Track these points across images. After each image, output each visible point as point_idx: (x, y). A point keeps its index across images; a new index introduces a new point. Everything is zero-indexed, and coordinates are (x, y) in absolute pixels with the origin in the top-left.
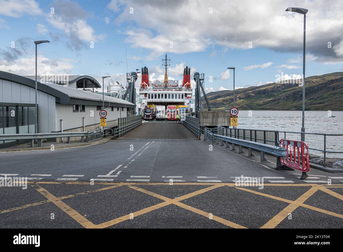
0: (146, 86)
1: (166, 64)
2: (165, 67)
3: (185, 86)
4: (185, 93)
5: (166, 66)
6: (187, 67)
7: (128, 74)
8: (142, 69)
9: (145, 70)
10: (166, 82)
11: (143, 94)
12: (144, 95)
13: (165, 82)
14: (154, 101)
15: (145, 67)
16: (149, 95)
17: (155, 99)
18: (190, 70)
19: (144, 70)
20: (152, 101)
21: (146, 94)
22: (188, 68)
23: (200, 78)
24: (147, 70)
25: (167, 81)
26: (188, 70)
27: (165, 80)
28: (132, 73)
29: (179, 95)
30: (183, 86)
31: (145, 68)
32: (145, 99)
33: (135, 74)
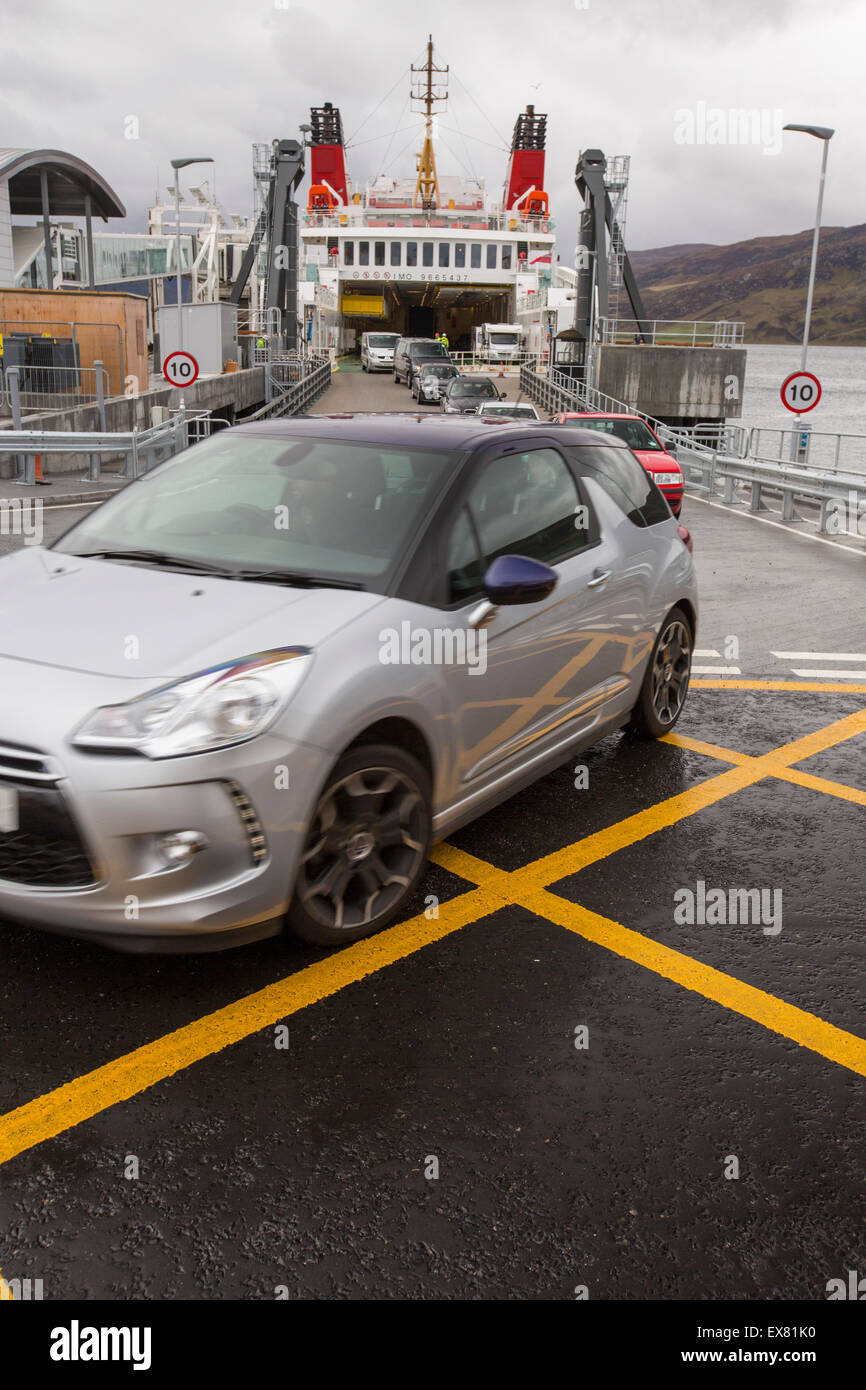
0: (336, 202)
1: (429, 93)
2: (424, 107)
3: (521, 207)
4: (519, 243)
5: (429, 101)
6: (531, 108)
7: (262, 149)
8: (315, 117)
9: (325, 117)
10: (427, 185)
11: (319, 240)
12: (324, 249)
13: (423, 185)
14: (371, 278)
15: (328, 106)
16: (349, 247)
17: (380, 269)
18: (543, 123)
19: (321, 120)
20: (361, 278)
21: (332, 243)
22: (536, 112)
23: (608, 178)
24: (338, 120)
25: (432, 178)
26: (536, 126)
27: (423, 177)
28: (277, 144)
29: (492, 249)
30: (509, 207)
31: (325, 109)
32: (330, 265)
33: (293, 153)
